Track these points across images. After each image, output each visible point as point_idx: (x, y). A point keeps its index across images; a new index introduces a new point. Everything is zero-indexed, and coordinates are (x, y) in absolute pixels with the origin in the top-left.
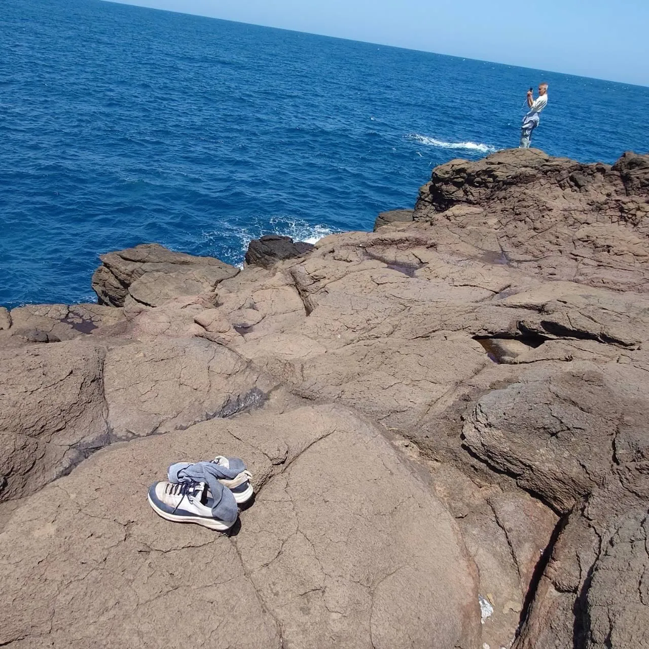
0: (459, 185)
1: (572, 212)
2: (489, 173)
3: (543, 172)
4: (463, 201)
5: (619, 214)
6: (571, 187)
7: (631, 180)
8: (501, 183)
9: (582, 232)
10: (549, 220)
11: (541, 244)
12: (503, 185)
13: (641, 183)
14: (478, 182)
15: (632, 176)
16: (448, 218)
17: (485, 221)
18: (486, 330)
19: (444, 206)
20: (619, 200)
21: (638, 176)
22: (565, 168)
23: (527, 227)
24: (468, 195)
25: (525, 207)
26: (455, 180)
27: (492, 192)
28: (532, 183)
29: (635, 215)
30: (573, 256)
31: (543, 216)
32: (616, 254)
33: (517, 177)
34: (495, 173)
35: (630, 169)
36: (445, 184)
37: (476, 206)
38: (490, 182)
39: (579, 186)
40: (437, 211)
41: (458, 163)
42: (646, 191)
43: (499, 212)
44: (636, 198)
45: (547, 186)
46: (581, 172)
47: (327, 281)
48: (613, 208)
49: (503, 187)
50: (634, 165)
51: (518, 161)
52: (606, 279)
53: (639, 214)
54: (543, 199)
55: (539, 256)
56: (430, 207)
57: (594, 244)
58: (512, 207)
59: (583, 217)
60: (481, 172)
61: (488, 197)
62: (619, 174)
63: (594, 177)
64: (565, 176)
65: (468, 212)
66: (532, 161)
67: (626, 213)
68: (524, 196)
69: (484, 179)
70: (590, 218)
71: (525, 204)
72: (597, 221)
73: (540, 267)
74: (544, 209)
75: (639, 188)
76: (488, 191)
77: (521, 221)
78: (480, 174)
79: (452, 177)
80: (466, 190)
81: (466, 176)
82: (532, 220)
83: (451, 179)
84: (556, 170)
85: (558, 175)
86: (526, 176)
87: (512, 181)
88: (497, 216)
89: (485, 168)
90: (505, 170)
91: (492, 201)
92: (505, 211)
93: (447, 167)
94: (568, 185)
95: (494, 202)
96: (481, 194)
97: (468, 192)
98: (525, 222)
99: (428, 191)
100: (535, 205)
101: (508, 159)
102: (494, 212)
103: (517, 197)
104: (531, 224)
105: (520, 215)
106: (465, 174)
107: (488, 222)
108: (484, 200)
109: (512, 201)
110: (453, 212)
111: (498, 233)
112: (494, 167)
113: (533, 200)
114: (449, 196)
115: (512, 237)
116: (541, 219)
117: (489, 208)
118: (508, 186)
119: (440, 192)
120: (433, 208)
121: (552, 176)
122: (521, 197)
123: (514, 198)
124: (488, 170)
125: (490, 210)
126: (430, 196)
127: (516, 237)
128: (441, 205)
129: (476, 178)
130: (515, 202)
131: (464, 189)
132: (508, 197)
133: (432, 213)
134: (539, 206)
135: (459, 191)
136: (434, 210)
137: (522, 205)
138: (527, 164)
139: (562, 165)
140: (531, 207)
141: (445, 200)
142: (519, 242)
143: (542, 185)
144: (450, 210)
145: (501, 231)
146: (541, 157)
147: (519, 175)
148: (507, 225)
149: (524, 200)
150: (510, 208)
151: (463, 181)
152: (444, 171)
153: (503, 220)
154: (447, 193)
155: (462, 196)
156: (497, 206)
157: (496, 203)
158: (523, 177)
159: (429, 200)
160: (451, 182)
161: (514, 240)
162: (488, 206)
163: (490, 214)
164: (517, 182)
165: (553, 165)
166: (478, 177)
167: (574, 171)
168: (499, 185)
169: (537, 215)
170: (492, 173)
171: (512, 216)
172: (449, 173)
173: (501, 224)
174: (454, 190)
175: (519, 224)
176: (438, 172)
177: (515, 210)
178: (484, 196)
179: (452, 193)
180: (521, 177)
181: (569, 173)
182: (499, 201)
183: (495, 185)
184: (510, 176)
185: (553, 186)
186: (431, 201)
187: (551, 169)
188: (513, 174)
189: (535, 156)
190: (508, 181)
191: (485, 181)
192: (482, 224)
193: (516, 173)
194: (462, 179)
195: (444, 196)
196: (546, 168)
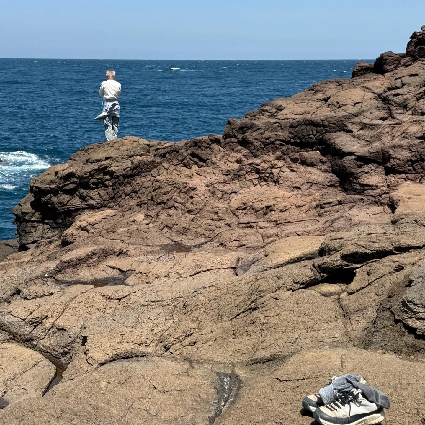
0: (71, 192)
1: (215, 185)
2: (103, 170)
3: (161, 155)
4: (84, 209)
5: (257, 176)
6: (196, 163)
7: (251, 143)
8: (121, 178)
9: (236, 201)
10: (200, 199)
11: (205, 224)
12: (125, 180)
13: (263, 143)
14: (93, 184)
15: (250, 139)
16: (83, 229)
17: (132, 219)
18: (297, 283)
19: (60, 221)
20: (252, 163)
21: (255, 137)
22: (181, 147)
23: (180, 213)
24: (87, 201)
25: (165, 194)
26: (66, 188)
27: (114, 189)
28: (155, 169)
29: (272, 173)
30: (245, 225)
31: (192, 197)
32: (281, 211)
33: (137, 167)
34: (110, 169)
35: (244, 134)
36: (55, 195)
37: (102, 209)
38: (108, 180)
39: (204, 161)
40: (54, 228)
41: (62, 168)
42: (270, 149)
43: (136, 208)
44: (266, 158)
45: (172, 168)
46: (197, 147)
47: (51, 320)
48: (249, 172)
49: (126, 182)
50: (245, 129)
51: (120, 152)
52: (298, 231)
53: (275, 171)
54: (182, 181)
55: (211, 235)
56: (41, 227)
57: (253, 209)
58: (149, 198)
59: (227, 188)
60: (94, 172)
61: (112, 196)
62: (236, 140)
63: (212, 149)
64: (185, 154)
65: (102, 216)
66: (135, 149)
67: (263, 173)
68: (158, 184)
69: (100, 179)
70: (235, 186)
71: (164, 191)
72: (242, 188)
73: (222, 244)
74: (188, 190)
75: (263, 148)
76: (110, 190)
77: (170, 208)
78: (94, 174)
79: (61, 185)
80: (82, 196)
81: (77, 180)
82: (181, 203)
83: (59, 187)
84: (173, 151)
85: (178, 156)
86: (146, 164)
87: (132, 172)
88: (138, 211)
89: (96, 167)
90: (118, 164)
91: (120, 199)
92: (143, 205)
93: (48, 176)
94: (193, 162)
95: (122, 199)
96: (102, 195)
97: (85, 197)
98: (175, 208)
99: (31, 209)
100: (175, 189)
101: (110, 152)
102: (130, 209)
103: (150, 187)
104: (182, 208)
105: (165, 203)
106: (75, 179)
107: (135, 219)
108: (109, 200)
109: (146, 192)
110: (85, 222)
111: (156, 227)
112: (105, 163)
113: (170, 185)
114: (64, 208)
115: (172, 226)
116: (190, 200)
117: (119, 207)
118: (130, 179)
119: (50, 206)
120: (46, 226)
121: (171, 157)
122: (154, 185)
123: (146, 188)
124: (101, 167)
125: (123, 208)
126: (37, 214)
127: (177, 225)
128: (57, 221)
129: (90, 179)
130: (150, 192)
131: (79, 195)
132: (137, 189)
133: (47, 232)
134: (181, 188)
135: (74, 199)
136: (50, 228)
137: (161, 193)
138: (132, 153)
139: (176, 145)
140: (172, 192)
141: (60, 214)
142: (184, 228)
143: (167, 169)
144: (80, 221)
145: (156, 224)
146: (142, 143)
147: (138, 164)
148: (159, 217)
149: (159, 187)
150: (148, 200)
151: (75, 187)
152: (48, 181)
153: (150, 213)
154: (60, 205)
155: (80, 203)
156: (128, 203)
157: (125, 200)
158: (143, 166)
159: (37, 220)
160: (61, 191)
161: (177, 228)
162: (118, 206)
163: (127, 212)
164: (139, 172)
165: (167, 147)
166: (92, 178)
167: (190, 147)
168: (119, 180)
169: (184, 198)
170: (107, 170)
171: (154, 207)
172: (55, 182)
173: (151, 217)
174: (68, 199)
175: (171, 212)
176: (38, 185)
177: (155, 200)
178: (107, 196)
179: (67, 204)
180: (141, 166)
181: (187, 150)
182: (128, 197)
183: (115, 182)
184: (127, 168)
185: (178, 167)
186: (40, 220)
187: (166, 151)
188: (130, 165)
189: (135, 144)
190: (129, 173)
191: (102, 180)
192: (131, 223)
193: (133, 164)
194: (73, 185)
195: (57, 209)
196: (162, 152)
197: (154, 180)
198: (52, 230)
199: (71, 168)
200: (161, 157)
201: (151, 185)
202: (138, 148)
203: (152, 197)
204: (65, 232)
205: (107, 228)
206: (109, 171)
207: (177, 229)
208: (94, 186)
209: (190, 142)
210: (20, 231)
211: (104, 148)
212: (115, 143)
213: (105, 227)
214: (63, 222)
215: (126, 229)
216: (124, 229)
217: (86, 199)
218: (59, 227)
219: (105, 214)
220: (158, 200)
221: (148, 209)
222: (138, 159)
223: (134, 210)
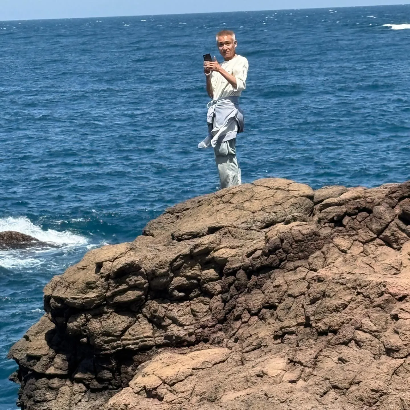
0: (131, 309)
2: (201, 257)
3: (332, 220)
4: (159, 346)
8: (241, 274)
12: (249, 278)
14: (180, 288)
16: (150, 393)
17: (258, 369)
19: (108, 375)
22: (378, 201)
23: (367, 354)
24: (165, 328)
25: (336, 310)
26: (119, 298)
27: (225, 301)
28: (318, 253)
31: (396, 317)
33: (277, 248)
34: (216, 254)
36: (95, 316)
37: (197, 347)
38: (212, 280)
40: (94, 391)
41: (111, 255)
43: (273, 344)
45: (357, 250)
49: (251, 283)
51: (246, 215)
54: (374, 278)
56: (67, 387)
58: (301, 319)
60: (180, 262)
61: (220, 316)
64: (388, 217)
65: (193, 362)
66: (279, 208)
68: (321, 287)
69: (195, 277)
71: (332, 303)
74: (387, 301)
76: (216, 302)
77: (345, 344)
78: (179, 267)
79: (109, 294)
80: (155, 317)
81: (143, 281)
82: (371, 332)
83: (105, 299)
84: (360, 210)
85: (371, 220)
86: (296, 242)
87: (265, 261)
88: (274, 351)
89: (186, 251)
90: (235, 242)
91: (238, 324)
92: (287, 336)
93: (82, 272)
94: (404, 235)
95: (243, 323)
96: (200, 315)
97: (162, 319)
98: (358, 343)
99: (47, 347)
100: (360, 298)
101: (222, 216)
102: (259, 347)
103: (303, 294)
104: (374, 343)
105: (335, 332)
106: (140, 277)
107: (265, 370)
108: (214, 326)
109: (294, 306)
110: (154, 377)
111: (310, 388)
112: (206, 240)
113: (349, 288)
114: (114, 344)
115: (347, 386)
116: (393, 325)
117: (236, 340)
118: (261, 276)
119: (85, 340)
120: (78, 387)
121: (356, 224)
122: (312, 290)
123: (295, 297)
124: (197, 250)
125: (245, 344)
126: (58, 360)
127: (358, 383)
128: (100, 375)
129: (172, 279)
130: (303, 306)
131: (149, 316)
132: (274, 300)
133: (80, 401)
134: (372, 297)
135: (137, 323)
136: (85, 392)
137: (327, 308)
138: (272, 216)
139: (367, 195)
140: (352, 305)
141: (107, 358)
142: (373, 390)
143: (344, 252)
144: (143, 376)
145: (310, 382)
146: (296, 193)
147: (278, 242)
148: (319, 364)
149: (324, 295)
150: (299, 324)
151: (139, 296)
152: (80, 285)
153: (301, 357)
154: (106, 338)
155: (150, 333)
156: (256, 331)
157: (250, 326)
158: (291, 245)
159: (59, 372)
160: (109, 306)
161: (358, 390)
162: (233, 339)
163: (252, 354)
164: (281, 260)
165: (347, 201)
166: (176, 276)
167: (399, 200)
168: (237, 279)
169: (378, 319)
170: (209, 257)
171: (312, 341)
172: (96, 287)
173: (301, 364)
174: (124, 325)
175: (346, 352)
176: (61, 293)
177: (314, 325)
178: (209, 317)
179: (122, 335)
180: (286, 245)
181: (393, 207)
182: (256, 318)
183: (227, 283)
184: (255, 250)
185: (371, 247)
186: (66, 373)
187: (344, 210)
188: (262, 244)
189: (280, 195)
190: (258, 263)
191: (199, 280)
192: (254, 379)
193: (268, 240)
194: (136, 292)
195: (100, 348)
196: (333, 212)
197: (312, 278)
198: (89, 397)
199: (132, 253)
200: (333, 224)
201: (305, 289)
202: (286, 205)
203: (308, 318)
204: (111, 402)
205: (202, 392)
206: (213, 258)
207: (357, 394)
208: (181, 294)
209: (399, 187)
210: (24, 397)
211: (210, 207)
212: (234, 194)
213: (197, 391)
214: (114, 377)
215: (243, 393)
216: (239, 394)
217: (164, 324)
218: (105, 388)
219: (202, 359)
220: (319, 324)
221: (298, 346)
222: (278, 231)
223: (266, 349)
